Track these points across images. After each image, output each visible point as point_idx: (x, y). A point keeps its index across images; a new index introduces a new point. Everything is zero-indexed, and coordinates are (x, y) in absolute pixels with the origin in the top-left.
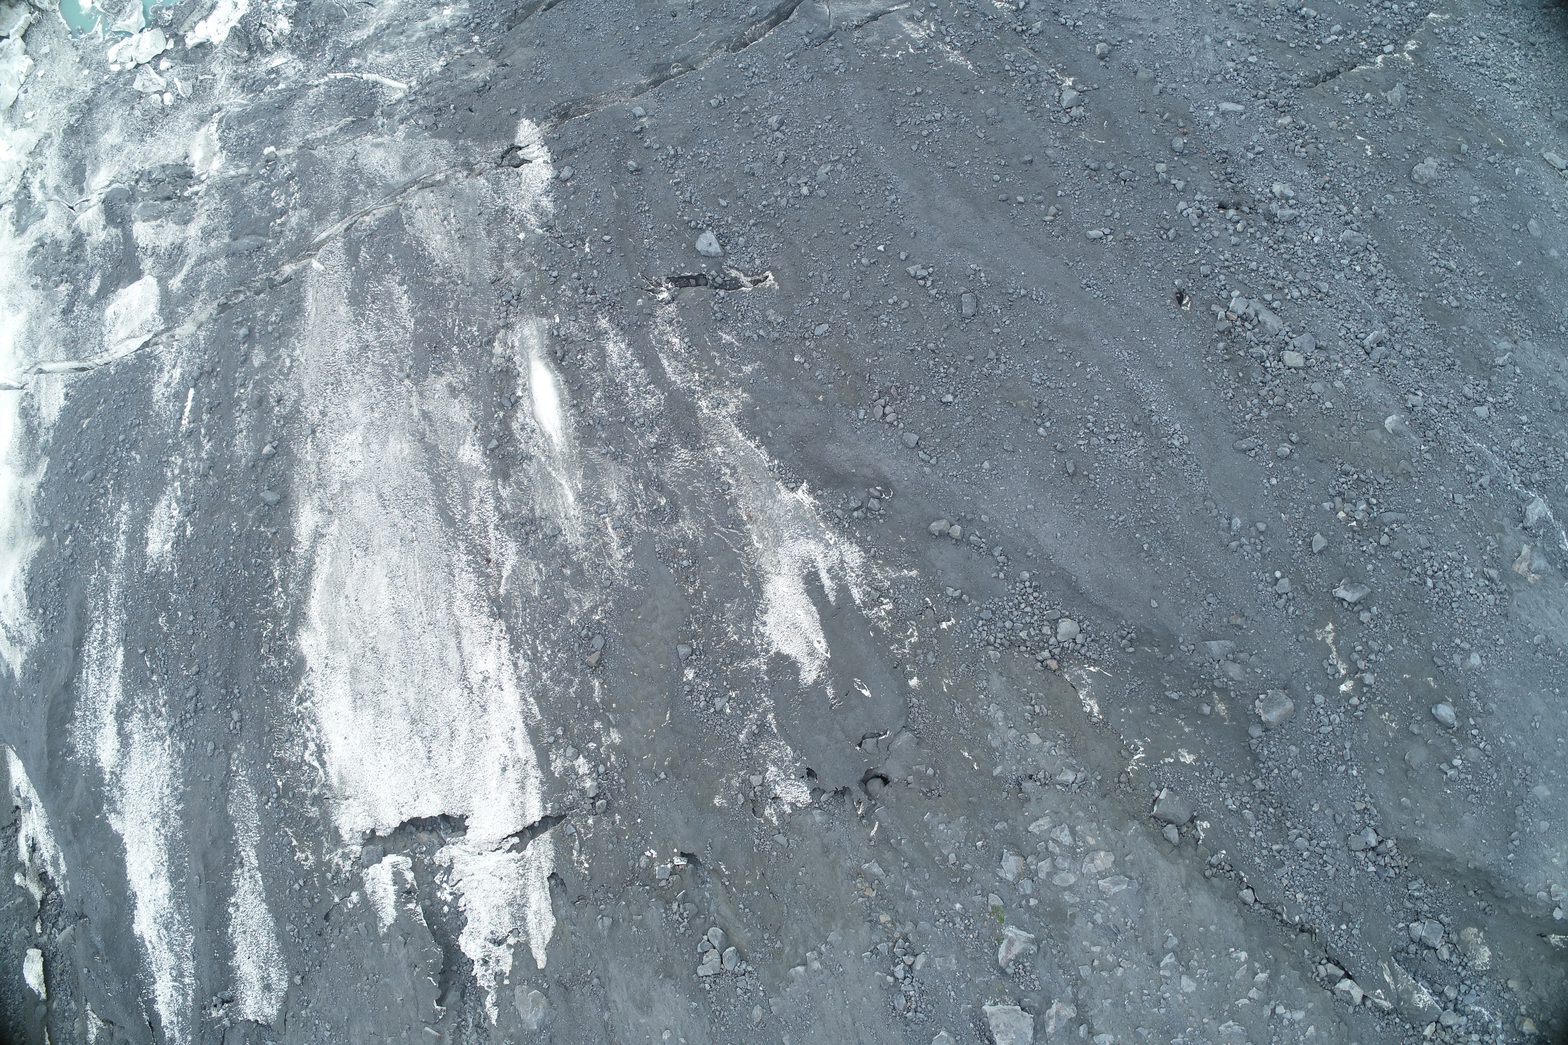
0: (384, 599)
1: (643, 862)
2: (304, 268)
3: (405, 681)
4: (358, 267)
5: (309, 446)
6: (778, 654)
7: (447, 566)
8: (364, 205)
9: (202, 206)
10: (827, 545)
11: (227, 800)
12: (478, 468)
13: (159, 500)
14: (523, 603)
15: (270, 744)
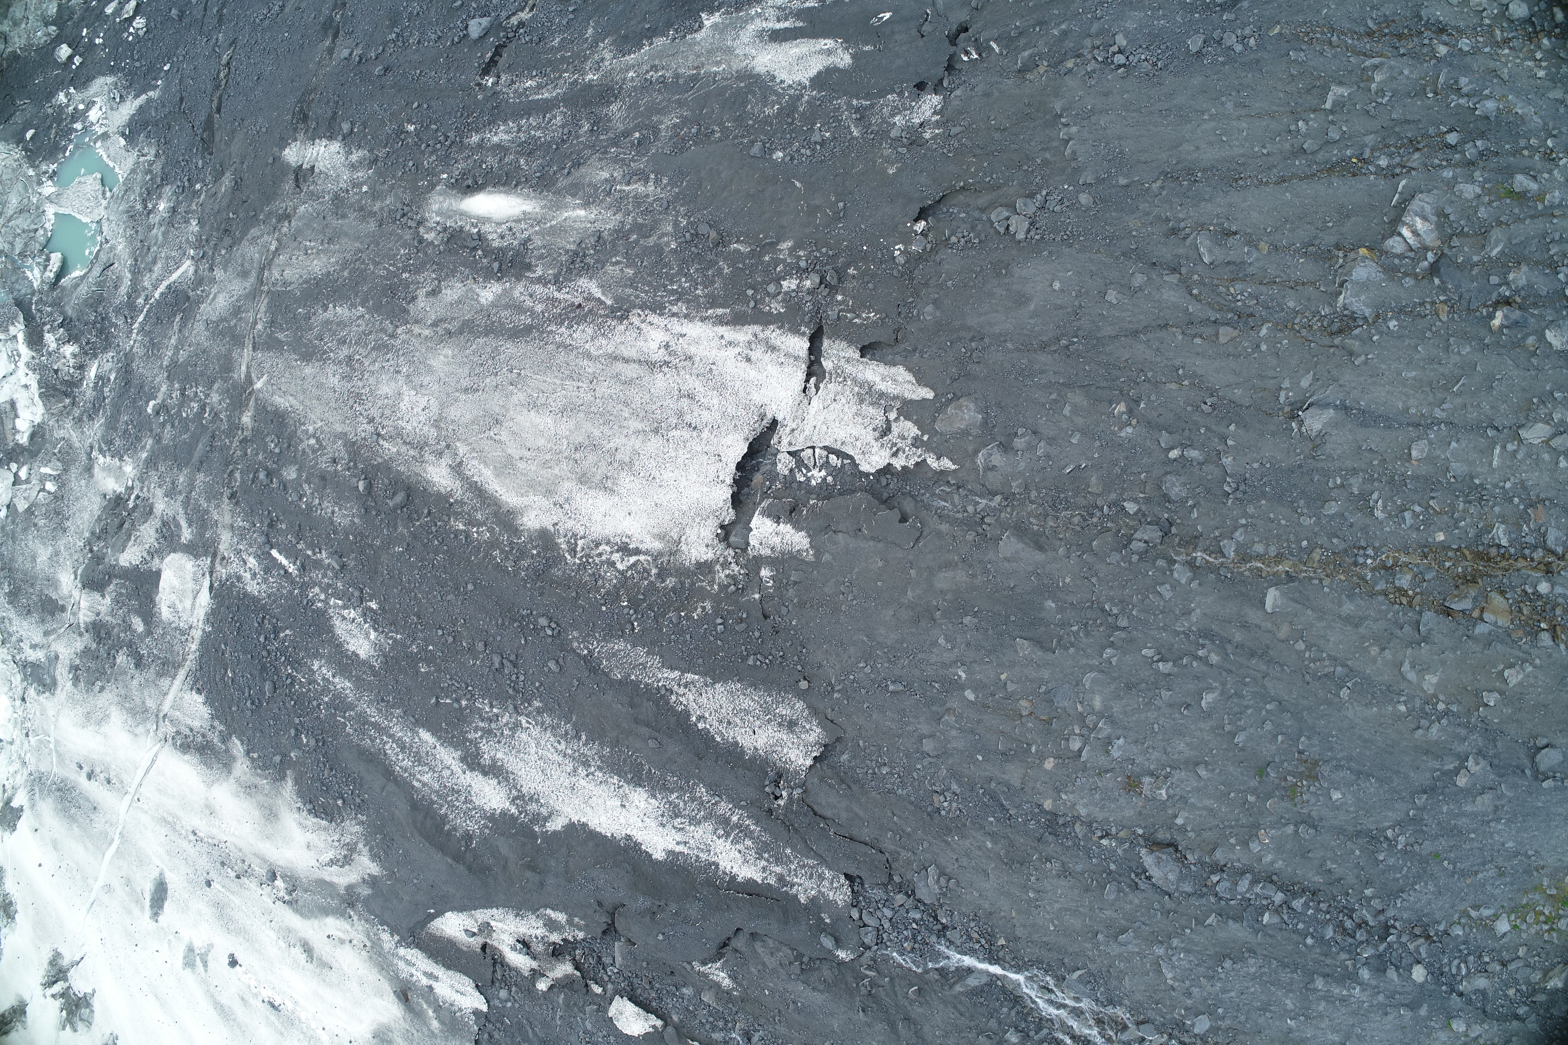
0: (545, 421)
1: (901, 260)
2: (256, 400)
3: (620, 427)
4: (287, 343)
5: (386, 445)
6: (812, 80)
7: (558, 348)
8: (247, 323)
9: (148, 491)
10: (759, 15)
11: (606, 675)
12: (505, 290)
13: (332, 626)
14: (631, 286)
15: (589, 598)
